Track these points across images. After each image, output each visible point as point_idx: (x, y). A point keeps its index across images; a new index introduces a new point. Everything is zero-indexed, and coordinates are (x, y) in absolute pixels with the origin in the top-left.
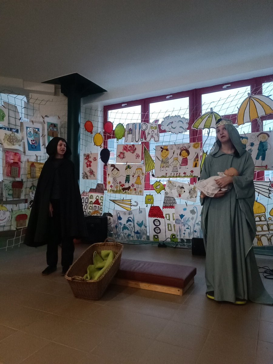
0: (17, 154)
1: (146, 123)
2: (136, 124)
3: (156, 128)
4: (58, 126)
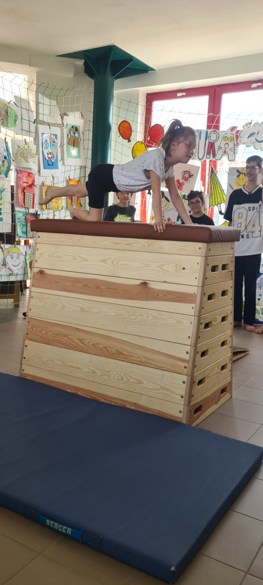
0: (31, 175)
1: (217, 131)
2: (201, 132)
3: (232, 139)
4: (81, 130)
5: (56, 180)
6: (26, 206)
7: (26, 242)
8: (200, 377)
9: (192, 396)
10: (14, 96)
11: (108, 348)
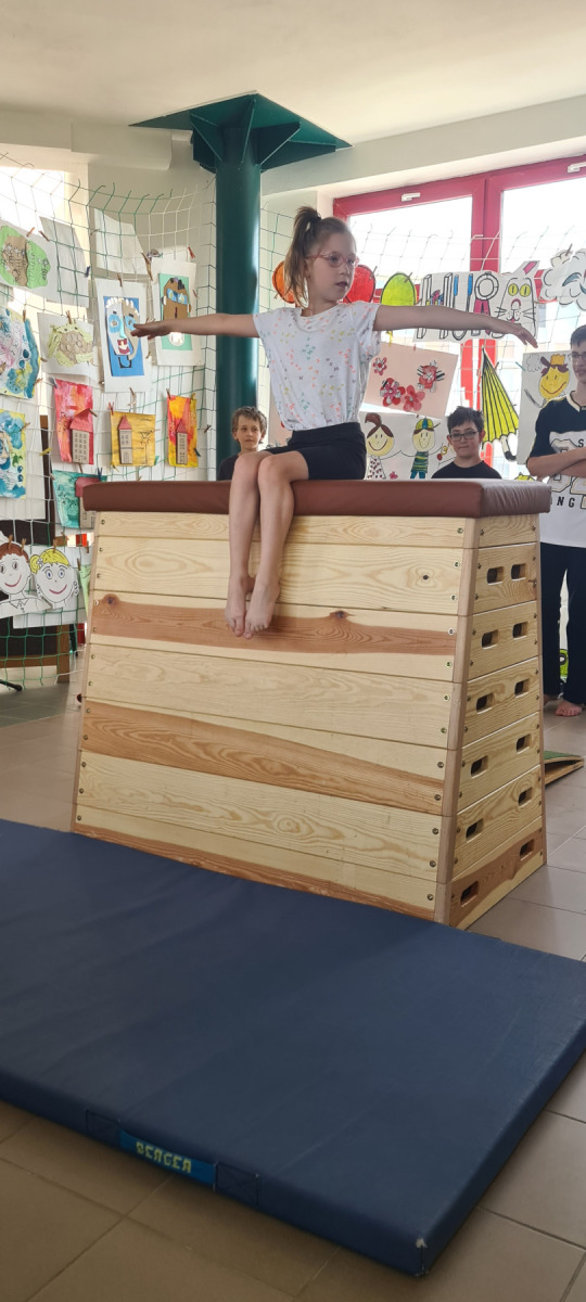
0: (84, 390)
1: (493, 273)
2: (457, 278)
3: (527, 291)
4: (190, 286)
5: (139, 400)
6: (76, 460)
7: (81, 540)
8: (472, 818)
9: (456, 861)
10: (41, 218)
11: (264, 763)
